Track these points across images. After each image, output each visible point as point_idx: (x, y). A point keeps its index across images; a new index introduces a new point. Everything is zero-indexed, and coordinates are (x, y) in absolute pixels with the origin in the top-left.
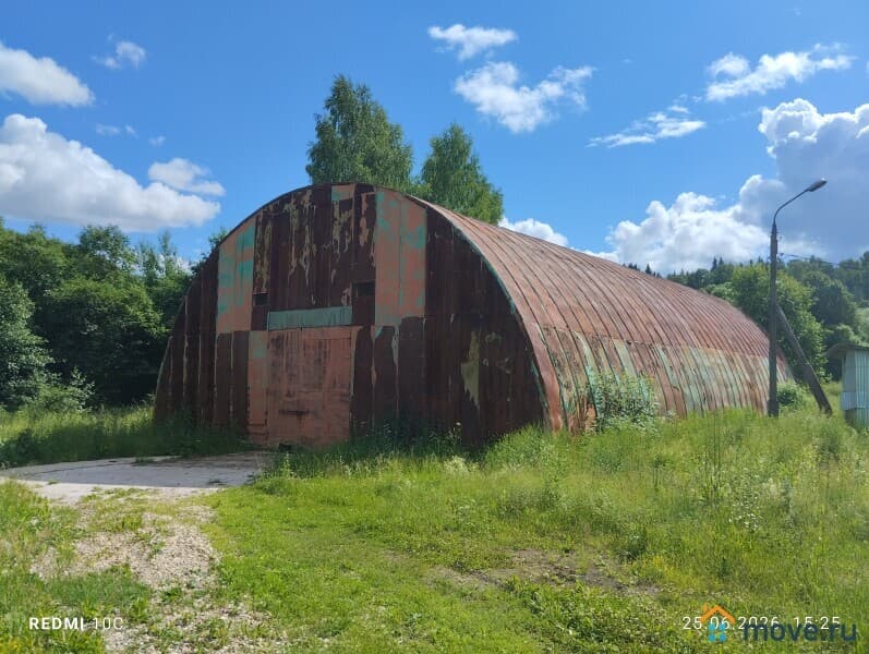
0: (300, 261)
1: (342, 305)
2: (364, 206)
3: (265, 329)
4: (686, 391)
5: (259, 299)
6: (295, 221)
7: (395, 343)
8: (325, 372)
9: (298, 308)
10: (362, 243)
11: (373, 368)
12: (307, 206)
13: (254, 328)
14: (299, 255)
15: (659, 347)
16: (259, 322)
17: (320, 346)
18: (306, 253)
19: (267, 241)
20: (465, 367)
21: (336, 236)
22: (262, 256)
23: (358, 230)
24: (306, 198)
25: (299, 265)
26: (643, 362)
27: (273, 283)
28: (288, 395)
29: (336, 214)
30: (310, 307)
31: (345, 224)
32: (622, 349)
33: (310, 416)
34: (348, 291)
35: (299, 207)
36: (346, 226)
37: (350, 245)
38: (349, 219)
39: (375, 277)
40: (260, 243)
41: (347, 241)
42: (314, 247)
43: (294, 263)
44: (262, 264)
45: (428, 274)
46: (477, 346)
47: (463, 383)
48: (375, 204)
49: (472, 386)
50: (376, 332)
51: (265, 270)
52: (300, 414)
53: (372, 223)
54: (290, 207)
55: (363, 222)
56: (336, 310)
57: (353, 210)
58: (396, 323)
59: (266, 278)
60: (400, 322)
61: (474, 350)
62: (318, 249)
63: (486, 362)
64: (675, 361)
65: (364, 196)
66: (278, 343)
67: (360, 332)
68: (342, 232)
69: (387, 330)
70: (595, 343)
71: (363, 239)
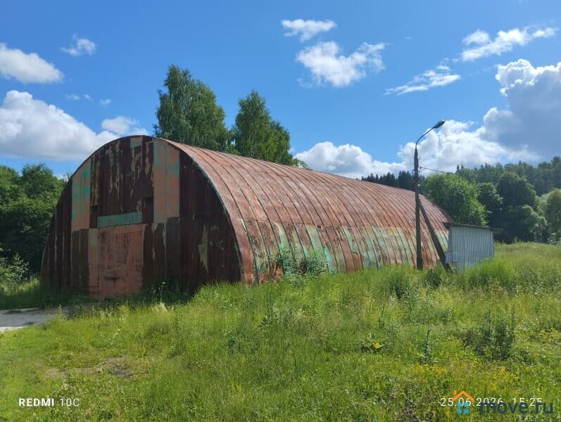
0: (114, 185)
1: (136, 211)
2: (148, 150)
3: (96, 227)
4: (365, 254)
5: (93, 208)
6: (111, 160)
7: (164, 234)
8: (128, 252)
9: (114, 214)
10: (147, 173)
11: (153, 250)
12: (117, 151)
13: (90, 228)
14: (114, 181)
15: (345, 229)
16: (93, 224)
17: (125, 237)
18: (118, 180)
19: (97, 173)
20: (200, 247)
21: (133, 169)
22: (95, 182)
23: (144, 164)
24: (117, 146)
25: (114, 188)
26: (329, 238)
27: (101, 199)
28: (109, 268)
29: (133, 156)
30: (120, 213)
31: (137, 161)
32: (312, 231)
33: (120, 280)
34: (139, 203)
35: (114, 151)
36: (138, 163)
37: (140, 174)
38: (140, 158)
39: (153, 193)
40: (93, 174)
41: (139, 172)
42: (122, 175)
43: (111, 186)
44: (95, 187)
45: (181, 191)
46: (207, 234)
47: (199, 257)
48: (152, 149)
49: (204, 259)
50: (155, 227)
51: (96, 191)
52: (114, 279)
53: (151, 161)
54: (109, 152)
55: (147, 160)
56: (133, 214)
57: (141, 153)
58: (164, 221)
59: (97, 196)
60: (166, 220)
61: (205, 236)
62: (124, 176)
63: (211, 243)
64: (357, 235)
65: (147, 144)
66: (103, 236)
67: (146, 228)
68: (136, 166)
69: (160, 225)
70: (289, 229)
71: (147, 170)
